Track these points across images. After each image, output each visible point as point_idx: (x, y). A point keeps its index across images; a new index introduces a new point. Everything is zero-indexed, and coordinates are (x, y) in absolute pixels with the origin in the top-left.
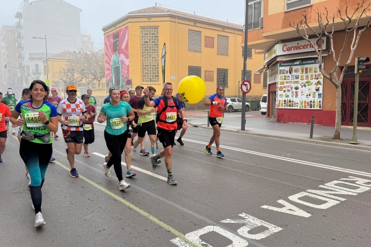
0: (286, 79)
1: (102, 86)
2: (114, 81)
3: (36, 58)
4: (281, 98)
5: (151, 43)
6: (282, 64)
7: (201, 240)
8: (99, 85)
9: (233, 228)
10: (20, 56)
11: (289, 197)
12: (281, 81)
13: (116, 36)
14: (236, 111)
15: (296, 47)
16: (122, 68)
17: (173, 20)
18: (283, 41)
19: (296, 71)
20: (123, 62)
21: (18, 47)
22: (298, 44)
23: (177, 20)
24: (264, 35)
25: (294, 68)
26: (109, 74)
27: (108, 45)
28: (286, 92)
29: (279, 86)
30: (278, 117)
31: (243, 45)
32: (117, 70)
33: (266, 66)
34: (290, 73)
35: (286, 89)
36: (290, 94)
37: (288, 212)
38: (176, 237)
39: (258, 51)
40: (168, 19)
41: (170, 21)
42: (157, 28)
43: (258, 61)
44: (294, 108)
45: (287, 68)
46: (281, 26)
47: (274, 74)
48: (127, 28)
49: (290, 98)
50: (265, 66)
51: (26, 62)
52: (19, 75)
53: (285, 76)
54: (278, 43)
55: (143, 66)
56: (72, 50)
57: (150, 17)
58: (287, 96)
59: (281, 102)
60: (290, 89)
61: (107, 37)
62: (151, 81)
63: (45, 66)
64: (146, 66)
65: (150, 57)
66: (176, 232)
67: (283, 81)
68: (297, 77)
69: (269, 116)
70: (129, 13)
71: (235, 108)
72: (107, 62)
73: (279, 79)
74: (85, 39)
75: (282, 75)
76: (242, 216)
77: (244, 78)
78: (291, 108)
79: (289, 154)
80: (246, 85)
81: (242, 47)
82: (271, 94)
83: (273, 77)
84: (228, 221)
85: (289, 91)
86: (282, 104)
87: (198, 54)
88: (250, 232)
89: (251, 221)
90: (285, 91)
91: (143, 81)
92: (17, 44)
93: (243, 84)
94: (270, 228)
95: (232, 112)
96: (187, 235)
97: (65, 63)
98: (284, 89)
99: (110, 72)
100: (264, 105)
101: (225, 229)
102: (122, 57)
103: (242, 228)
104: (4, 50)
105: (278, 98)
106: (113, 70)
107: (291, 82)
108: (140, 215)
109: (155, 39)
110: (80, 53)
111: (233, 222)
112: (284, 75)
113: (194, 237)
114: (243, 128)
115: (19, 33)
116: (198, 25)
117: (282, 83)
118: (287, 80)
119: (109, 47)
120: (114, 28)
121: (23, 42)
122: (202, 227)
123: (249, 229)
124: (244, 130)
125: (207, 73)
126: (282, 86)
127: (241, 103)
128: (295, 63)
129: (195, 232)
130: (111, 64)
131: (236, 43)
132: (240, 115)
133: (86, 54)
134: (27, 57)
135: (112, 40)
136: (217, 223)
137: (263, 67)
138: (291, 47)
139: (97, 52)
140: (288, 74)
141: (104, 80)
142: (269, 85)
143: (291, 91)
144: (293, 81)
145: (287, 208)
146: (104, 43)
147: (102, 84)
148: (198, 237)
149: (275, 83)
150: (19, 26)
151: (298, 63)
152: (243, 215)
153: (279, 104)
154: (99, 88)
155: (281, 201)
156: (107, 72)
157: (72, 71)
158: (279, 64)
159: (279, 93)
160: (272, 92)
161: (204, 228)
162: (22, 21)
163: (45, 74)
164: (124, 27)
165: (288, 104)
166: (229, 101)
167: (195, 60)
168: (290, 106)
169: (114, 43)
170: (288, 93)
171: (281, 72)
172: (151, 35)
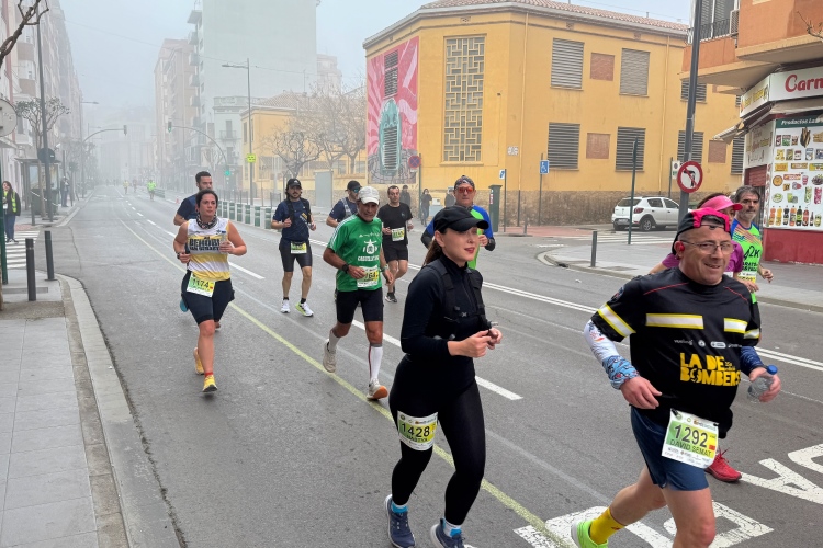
0: (790, 158)
1: (359, 170)
2: (383, 159)
3: (228, 108)
4: (777, 203)
5: (467, 74)
6: (784, 122)
8: (353, 166)
10: (197, 103)
11: (790, 455)
12: (780, 162)
13: (392, 59)
14: (661, 228)
16: (402, 131)
17: (518, 18)
18: (788, 66)
19: (818, 139)
20: (403, 117)
21: (192, 85)
23: (527, 20)
24: (741, 52)
25: (814, 131)
26: (374, 143)
27: (375, 79)
28: (791, 190)
29: (773, 173)
31: (687, 74)
32: (391, 134)
33: (742, 125)
34: (803, 143)
35: (790, 182)
36: (801, 194)
37: (788, 490)
39: (721, 88)
40: (508, 17)
41: (511, 22)
42: (480, 38)
43: (722, 113)
44: (809, 228)
45: (796, 133)
46: (784, 30)
47: (761, 144)
48: (416, 41)
49: (801, 204)
50: (738, 126)
51: (208, 116)
52: (194, 142)
53: (790, 151)
54: (773, 71)
55: (447, 124)
56: (299, 90)
57: (466, 15)
58: (794, 200)
59: (776, 214)
60: (800, 182)
61: (373, 63)
62: (462, 159)
63: (245, 124)
64: (453, 124)
65: (464, 104)
67: (784, 162)
68: (821, 156)
70: (423, 7)
71: (658, 222)
72: (370, 117)
73: (774, 157)
74: (326, 64)
75: (782, 147)
77: (686, 157)
78: (802, 227)
79: (793, 346)
80: (690, 172)
81: (683, 80)
83: (758, 152)
85: (799, 186)
86: (779, 219)
87: (573, 96)
90: (787, 187)
91: (446, 160)
92: (191, 78)
93: (684, 169)
95: (652, 230)
97: (286, 119)
98: (785, 182)
99: (376, 138)
102: (404, 105)
104: (166, 90)
105: (770, 204)
106: (382, 135)
107: (804, 166)
109: (476, 64)
110: (315, 96)
112: (786, 148)
115: (196, 56)
116: (576, 28)
117: (782, 168)
118: (794, 162)
119: (375, 85)
120: (388, 42)
121: (202, 73)
125: (594, 138)
126: (782, 174)
127: (675, 211)
128: (818, 120)
130: (379, 122)
131: (669, 68)
133: (329, 100)
134: (209, 105)
135: (383, 68)
137: (733, 128)
138: (809, 81)
139: (348, 94)
140: (799, 147)
141: (363, 156)
142: (748, 170)
143: (803, 187)
144: (809, 162)
145: (784, 480)
146: (365, 74)
147: (359, 163)
149: (764, 167)
150: (195, 40)
153: (772, 217)
154: (352, 171)
155: (769, 463)
156: (369, 140)
157: (298, 136)
158: (774, 122)
159: (772, 190)
162: (201, 30)
163: (245, 141)
164: (409, 39)
165: (796, 218)
166: (643, 204)
167: (566, 108)
168: (799, 223)
169: (388, 76)
170: (795, 193)
171: (781, 140)
172: (468, 56)
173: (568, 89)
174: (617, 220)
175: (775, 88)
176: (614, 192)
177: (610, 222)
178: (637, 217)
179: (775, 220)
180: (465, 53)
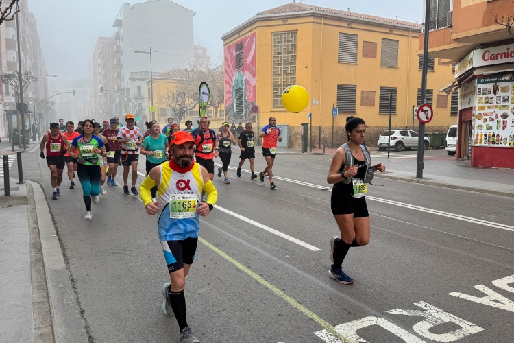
0: (487, 102)
1: (220, 116)
2: (235, 108)
3: (138, 79)
4: (479, 131)
5: (286, 55)
6: (482, 80)
7: (358, 337)
8: (216, 113)
9: (407, 323)
10: (119, 76)
11: (493, 282)
12: (480, 105)
13: (240, 46)
14: (408, 149)
15: (505, 53)
16: (247, 91)
17: (317, 20)
18: (484, 46)
19: (504, 90)
20: (247, 82)
21: (116, 65)
22: (508, 49)
23: (323, 21)
24: (455, 36)
25: (501, 85)
26: (229, 99)
27: (229, 59)
28: (488, 122)
29: (476, 112)
30: (475, 159)
31: (422, 52)
32: (239, 93)
33: (457, 83)
34: (495, 93)
35: (487, 117)
36: (494, 124)
37: (493, 304)
38: (323, 328)
39: (443, 60)
40: (311, 19)
41: (313, 22)
42: (294, 33)
43: (444, 76)
44: (500, 145)
45: (490, 86)
46: (480, 21)
47: (469, 94)
48: (254, 35)
49: (495, 131)
50: (454, 83)
51: (126, 84)
52: (117, 100)
53: (486, 98)
54: (475, 48)
55: (274, 86)
56: (183, 68)
57: (285, 18)
58: (490, 128)
59: (479, 137)
60: (494, 117)
61: (228, 49)
63: (149, 89)
64: (278, 86)
65: (284, 73)
66: (322, 322)
67: (483, 104)
68: (506, 100)
69: (459, 157)
70: (258, 14)
71: (406, 145)
72: (227, 82)
73: (477, 102)
74: (200, 52)
75: (482, 96)
76: (419, 305)
77: (422, 101)
78: (495, 145)
79: (493, 217)
80: (425, 111)
81: (419, 55)
82: (463, 124)
83: (467, 99)
84: (398, 311)
86: (481, 140)
87: (352, 68)
88: (432, 330)
89: (433, 314)
90: (485, 121)
91: (274, 108)
92: (115, 61)
93: (421, 109)
94: (464, 327)
95: (402, 150)
96: (338, 327)
97: (175, 85)
98: (484, 117)
99: (230, 95)
100: (452, 142)
101: (394, 323)
102: (247, 75)
103: (420, 323)
104: (100, 68)
105: (475, 131)
106: (234, 93)
107: (496, 106)
108: (272, 294)
109: (291, 49)
110: (192, 71)
111: (405, 313)
112: (485, 96)
113: (348, 330)
114: (419, 175)
115: (118, 47)
116: (353, 26)
117: (482, 108)
118: (489, 104)
119: (230, 63)
120: (237, 36)
121: (122, 57)
122: (361, 317)
123: (430, 326)
124: (421, 178)
125: (365, 93)
126: (482, 112)
127: (417, 138)
128: (503, 78)
129: (349, 324)
130: (232, 84)
131: (410, 50)
132: (415, 156)
133: (201, 72)
134: (127, 77)
135: (234, 52)
136: (382, 313)
137: (451, 84)
138: (497, 55)
139: (214, 69)
140: (492, 95)
141: (223, 107)
142: (461, 111)
143: (496, 120)
144: (499, 105)
145: (489, 298)
146: (223, 57)
147: (220, 111)
148: (354, 332)
149: (471, 109)
150: (118, 37)
151: (507, 78)
152: (422, 304)
153: (477, 139)
154: (216, 117)
155: (480, 287)
156: (226, 97)
157: (182, 95)
158: (476, 80)
159: (476, 122)
160: (465, 122)
161: (362, 319)
162: (122, 31)
163: (149, 99)
165: (491, 140)
166: (397, 134)
167: (347, 76)
168: (493, 142)
169: (237, 57)
170: (491, 124)
171: (480, 91)
172: (286, 44)
173: (349, 64)
174: (381, 144)
175: (476, 59)
176: (379, 127)
177: (377, 145)
178: (393, 142)
179: (479, 141)
180: (285, 42)
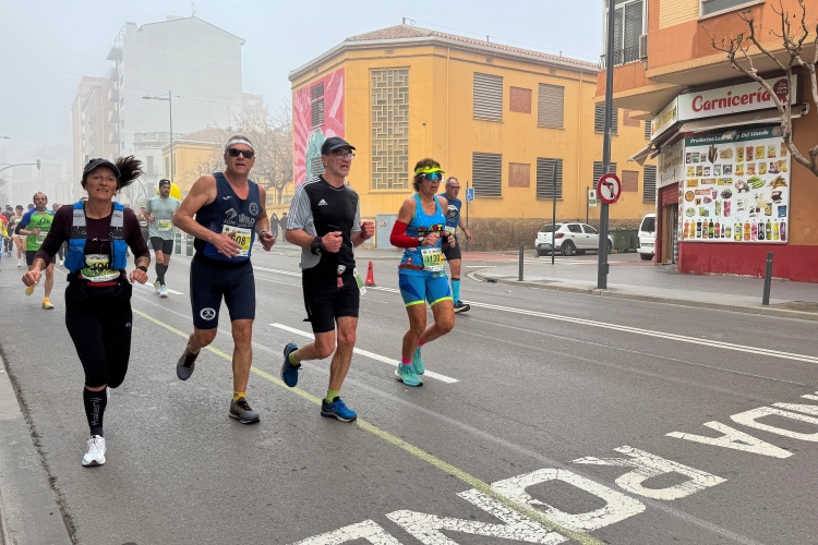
0: (700, 175)
3: (149, 144)
4: (690, 216)
5: (393, 105)
6: (693, 140)
7: (530, 497)
8: (280, 198)
10: (116, 139)
12: (690, 178)
13: (318, 90)
14: (582, 253)
15: (725, 100)
17: (441, 52)
18: (693, 88)
19: (725, 155)
21: (112, 121)
22: (729, 93)
23: (449, 53)
24: (650, 73)
25: (720, 148)
26: (300, 174)
27: (301, 110)
28: (702, 205)
29: (685, 189)
30: (683, 261)
31: (603, 98)
33: (654, 147)
34: (711, 160)
35: (701, 197)
36: (710, 207)
39: (632, 113)
40: (430, 50)
41: (434, 55)
42: (404, 70)
43: (632, 143)
44: (720, 240)
45: (704, 150)
46: (689, 52)
47: (671, 163)
48: (341, 73)
49: (712, 218)
50: (650, 146)
53: (699, 168)
54: (681, 92)
55: (374, 153)
56: (224, 127)
57: (390, 47)
58: (705, 213)
59: (689, 228)
60: (710, 196)
61: (299, 94)
62: (390, 186)
63: (167, 159)
64: (380, 153)
65: (390, 134)
68: (727, 170)
69: (659, 260)
70: (348, 40)
71: (578, 247)
72: (297, 147)
73: (684, 174)
74: (251, 103)
75: (692, 164)
78: (714, 240)
80: (609, 185)
81: (598, 103)
82: (665, 210)
83: (670, 171)
85: (709, 201)
86: (693, 232)
87: (494, 127)
90: (698, 202)
91: (375, 188)
92: (110, 115)
93: (603, 181)
95: (573, 254)
97: (210, 152)
98: (697, 197)
99: (303, 168)
100: (647, 240)
104: (84, 128)
105: (684, 218)
106: (310, 164)
107: (713, 181)
109: (401, 96)
112: (696, 165)
113: (512, 489)
114: (602, 283)
115: (116, 92)
116: (495, 62)
117: (692, 184)
118: (703, 177)
119: (302, 116)
120: (313, 74)
121: (122, 109)
124: (605, 288)
125: (516, 168)
126: (693, 189)
127: (593, 236)
128: (723, 137)
130: (306, 150)
131: (581, 101)
132: (594, 261)
133: (255, 133)
134: (129, 141)
135: (309, 99)
137: (646, 147)
138: (713, 102)
139: (276, 130)
140: (707, 163)
141: (290, 189)
142: (661, 190)
143: (714, 201)
144: (717, 177)
146: (291, 107)
147: (287, 196)
148: (522, 491)
149: (676, 185)
150: (115, 77)
151: (729, 137)
153: (686, 230)
154: (280, 203)
156: (296, 170)
158: (684, 141)
159: (685, 205)
160: (669, 206)
161: (535, 473)
162: (122, 66)
163: (168, 175)
164: (334, 70)
165: (708, 231)
166: (564, 229)
167: (488, 139)
168: (711, 235)
169: (315, 106)
170: (706, 207)
171: (691, 158)
172: (393, 87)
173: (490, 121)
174: (540, 245)
175: (683, 108)
176: (536, 220)
177: (534, 248)
178: (559, 242)
179: (689, 234)
180: (390, 85)
